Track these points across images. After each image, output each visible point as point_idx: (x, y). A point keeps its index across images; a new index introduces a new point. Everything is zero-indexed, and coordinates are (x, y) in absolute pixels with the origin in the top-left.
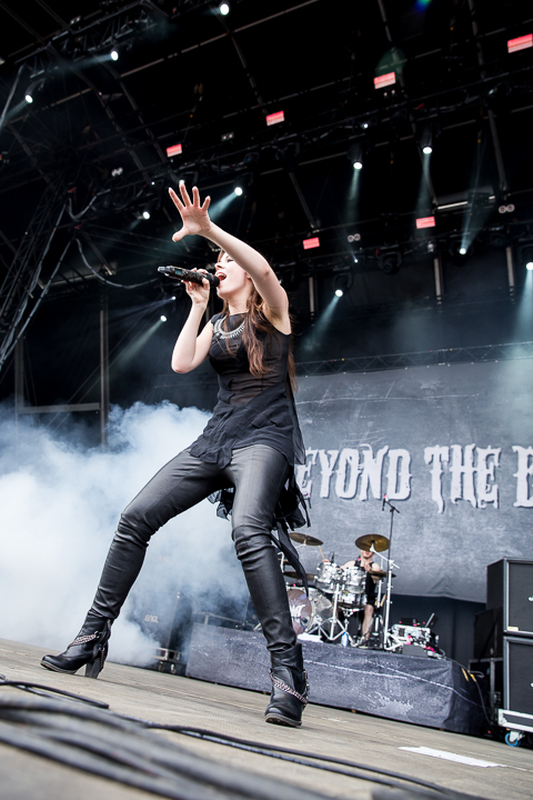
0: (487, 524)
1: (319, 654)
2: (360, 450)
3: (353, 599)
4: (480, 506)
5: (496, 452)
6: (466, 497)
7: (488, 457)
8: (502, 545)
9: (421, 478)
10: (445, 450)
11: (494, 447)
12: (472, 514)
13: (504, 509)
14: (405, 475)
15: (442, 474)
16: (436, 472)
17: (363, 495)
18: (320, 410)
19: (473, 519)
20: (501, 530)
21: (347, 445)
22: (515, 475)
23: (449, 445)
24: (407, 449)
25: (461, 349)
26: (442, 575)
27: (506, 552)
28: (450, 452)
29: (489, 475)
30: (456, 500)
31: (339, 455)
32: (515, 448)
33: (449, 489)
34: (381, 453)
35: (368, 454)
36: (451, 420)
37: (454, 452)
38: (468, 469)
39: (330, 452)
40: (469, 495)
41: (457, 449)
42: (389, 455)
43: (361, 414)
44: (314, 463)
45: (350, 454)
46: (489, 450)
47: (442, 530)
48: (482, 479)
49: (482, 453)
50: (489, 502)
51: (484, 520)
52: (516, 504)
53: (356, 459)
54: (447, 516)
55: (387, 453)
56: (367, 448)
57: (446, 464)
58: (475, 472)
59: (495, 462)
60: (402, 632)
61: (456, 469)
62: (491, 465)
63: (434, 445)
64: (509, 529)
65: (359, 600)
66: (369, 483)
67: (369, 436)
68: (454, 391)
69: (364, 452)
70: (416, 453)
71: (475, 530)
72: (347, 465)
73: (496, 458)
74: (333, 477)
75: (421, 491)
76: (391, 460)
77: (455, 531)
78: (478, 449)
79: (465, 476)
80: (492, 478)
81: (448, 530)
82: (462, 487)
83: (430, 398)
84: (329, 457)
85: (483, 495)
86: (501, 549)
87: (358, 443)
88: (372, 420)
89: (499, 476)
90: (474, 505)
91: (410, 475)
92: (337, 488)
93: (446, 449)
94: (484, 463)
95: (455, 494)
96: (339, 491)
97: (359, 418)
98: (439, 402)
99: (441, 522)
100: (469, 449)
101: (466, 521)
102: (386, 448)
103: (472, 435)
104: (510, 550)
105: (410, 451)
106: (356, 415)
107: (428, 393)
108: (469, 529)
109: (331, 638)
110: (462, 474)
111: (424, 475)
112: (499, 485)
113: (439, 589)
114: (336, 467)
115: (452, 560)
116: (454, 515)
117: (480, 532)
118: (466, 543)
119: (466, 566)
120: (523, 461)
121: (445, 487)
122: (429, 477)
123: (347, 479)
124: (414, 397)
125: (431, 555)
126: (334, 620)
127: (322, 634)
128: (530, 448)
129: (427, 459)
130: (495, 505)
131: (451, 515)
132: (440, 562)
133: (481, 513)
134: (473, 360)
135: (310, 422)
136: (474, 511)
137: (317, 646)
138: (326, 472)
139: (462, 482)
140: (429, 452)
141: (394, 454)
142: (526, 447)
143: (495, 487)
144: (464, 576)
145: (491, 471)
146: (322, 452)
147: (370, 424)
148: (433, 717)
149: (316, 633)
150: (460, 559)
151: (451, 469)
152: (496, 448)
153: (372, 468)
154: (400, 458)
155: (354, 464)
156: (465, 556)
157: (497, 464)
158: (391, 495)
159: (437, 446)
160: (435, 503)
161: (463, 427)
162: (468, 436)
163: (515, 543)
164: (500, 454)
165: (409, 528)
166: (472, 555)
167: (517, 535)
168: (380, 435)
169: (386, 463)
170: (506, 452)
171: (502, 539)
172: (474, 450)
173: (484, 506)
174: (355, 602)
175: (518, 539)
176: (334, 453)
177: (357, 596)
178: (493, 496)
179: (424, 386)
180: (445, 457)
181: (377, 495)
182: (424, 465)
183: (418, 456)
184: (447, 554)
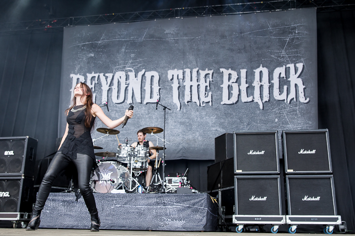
0: (206, 115)
1: (125, 200)
2: (127, 72)
3: (140, 165)
4: (201, 105)
5: (211, 72)
6: (193, 100)
7: (206, 75)
8: (214, 127)
9: (166, 89)
10: (180, 72)
11: (210, 69)
12: (197, 110)
13: (215, 106)
14: (156, 88)
15: (179, 87)
16: (175, 85)
17: (129, 101)
18: (99, 48)
19: (198, 113)
20: (214, 118)
21: (118, 70)
22: (221, 86)
23: (183, 69)
24: (157, 71)
25: (189, 8)
26: (181, 147)
27: (216, 130)
28: (184, 73)
29: (206, 87)
30: (188, 102)
31: (113, 76)
32: (221, 70)
33: (184, 95)
34: (140, 74)
35: (132, 75)
36: (184, 53)
37: (186, 73)
38: (195, 84)
39: (107, 75)
40: (195, 99)
41: (188, 71)
42: (146, 75)
43: (126, 49)
44: (96, 82)
45: (120, 75)
46: (207, 71)
47: (180, 120)
48: (202, 89)
49: (203, 73)
50: (206, 103)
51: (204, 113)
52: (222, 103)
53: (124, 77)
54: (183, 112)
55: (144, 74)
56: (131, 71)
57: (181, 80)
58: (199, 85)
59: (210, 78)
60: (170, 181)
61: (187, 83)
62: (208, 80)
63: (173, 68)
64: (218, 118)
65: (144, 165)
66: (133, 93)
67: (132, 63)
68: (186, 35)
69: (129, 73)
70: (162, 74)
71: (199, 119)
72: (119, 82)
73: (211, 76)
74: (109, 90)
75: (166, 97)
76: (147, 79)
77: (187, 120)
78: (200, 71)
79: (192, 87)
80: (208, 88)
81: (184, 120)
82: (191, 94)
83: (170, 39)
84: (107, 78)
85: (203, 99)
86: (214, 129)
87: (125, 67)
88: (134, 53)
89: (212, 87)
90: (198, 104)
91: (159, 87)
92: (112, 98)
93: (182, 71)
94: (204, 79)
95: (187, 98)
96: (115, 100)
97: (125, 52)
98: (177, 42)
99: (179, 115)
100: (195, 71)
101: (194, 114)
102: (144, 71)
103: (197, 63)
104: (219, 129)
105: (159, 72)
106: (123, 50)
107: (169, 36)
108: (195, 119)
109: (131, 190)
110: (191, 86)
111: (168, 87)
112: (212, 92)
113: (179, 155)
114: (111, 84)
115: (186, 137)
116: (187, 111)
117: (202, 120)
118: (194, 127)
119: (194, 140)
120: (226, 77)
121: (181, 95)
122: (171, 88)
123: (118, 92)
124: (161, 38)
125: (173, 136)
126: (131, 179)
127: (125, 188)
128: (230, 69)
129: (170, 77)
130: (210, 104)
131: (185, 111)
132: (178, 139)
133: (202, 109)
134: (197, 15)
135: (93, 55)
136: (199, 108)
137: (123, 196)
138: (105, 88)
139: (191, 92)
140: (170, 73)
141: (148, 75)
142: (228, 69)
143: (210, 93)
144: (193, 146)
145: (208, 84)
146: (101, 75)
147: (133, 55)
148: (197, 226)
149: (121, 188)
150: (191, 137)
151: (185, 84)
152: (211, 70)
153: (135, 83)
154: (152, 76)
155: (123, 81)
156: (194, 135)
157: (211, 80)
158: (147, 99)
159: (176, 69)
160: (175, 104)
161: (191, 58)
162: (194, 63)
163: (221, 125)
164: (213, 73)
165: (160, 120)
166: (198, 134)
167: (223, 121)
168: (140, 62)
169: (144, 80)
170: (216, 73)
171: (214, 123)
172: (198, 72)
173: (204, 105)
174: (142, 167)
175: (224, 123)
176: (110, 75)
177: (142, 163)
178: (209, 99)
179: (167, 31)
180: (181, 77)
181: (139, 100)
182: (168, 81)
183: (164, 76)
184: (183, 135)
